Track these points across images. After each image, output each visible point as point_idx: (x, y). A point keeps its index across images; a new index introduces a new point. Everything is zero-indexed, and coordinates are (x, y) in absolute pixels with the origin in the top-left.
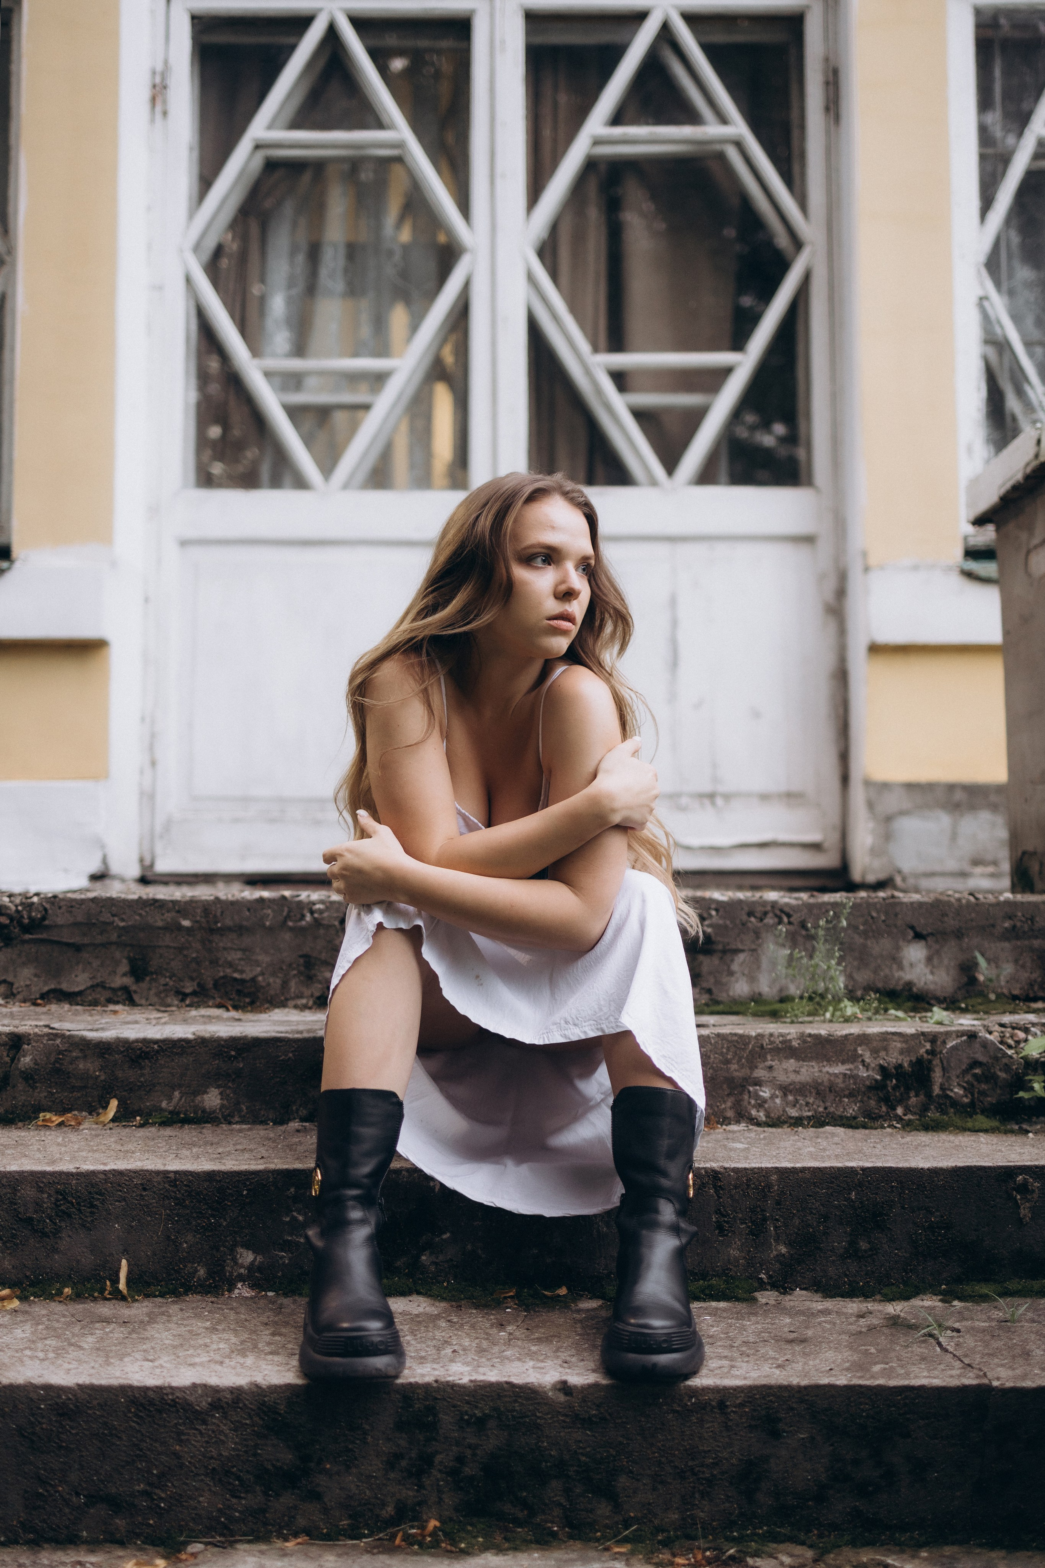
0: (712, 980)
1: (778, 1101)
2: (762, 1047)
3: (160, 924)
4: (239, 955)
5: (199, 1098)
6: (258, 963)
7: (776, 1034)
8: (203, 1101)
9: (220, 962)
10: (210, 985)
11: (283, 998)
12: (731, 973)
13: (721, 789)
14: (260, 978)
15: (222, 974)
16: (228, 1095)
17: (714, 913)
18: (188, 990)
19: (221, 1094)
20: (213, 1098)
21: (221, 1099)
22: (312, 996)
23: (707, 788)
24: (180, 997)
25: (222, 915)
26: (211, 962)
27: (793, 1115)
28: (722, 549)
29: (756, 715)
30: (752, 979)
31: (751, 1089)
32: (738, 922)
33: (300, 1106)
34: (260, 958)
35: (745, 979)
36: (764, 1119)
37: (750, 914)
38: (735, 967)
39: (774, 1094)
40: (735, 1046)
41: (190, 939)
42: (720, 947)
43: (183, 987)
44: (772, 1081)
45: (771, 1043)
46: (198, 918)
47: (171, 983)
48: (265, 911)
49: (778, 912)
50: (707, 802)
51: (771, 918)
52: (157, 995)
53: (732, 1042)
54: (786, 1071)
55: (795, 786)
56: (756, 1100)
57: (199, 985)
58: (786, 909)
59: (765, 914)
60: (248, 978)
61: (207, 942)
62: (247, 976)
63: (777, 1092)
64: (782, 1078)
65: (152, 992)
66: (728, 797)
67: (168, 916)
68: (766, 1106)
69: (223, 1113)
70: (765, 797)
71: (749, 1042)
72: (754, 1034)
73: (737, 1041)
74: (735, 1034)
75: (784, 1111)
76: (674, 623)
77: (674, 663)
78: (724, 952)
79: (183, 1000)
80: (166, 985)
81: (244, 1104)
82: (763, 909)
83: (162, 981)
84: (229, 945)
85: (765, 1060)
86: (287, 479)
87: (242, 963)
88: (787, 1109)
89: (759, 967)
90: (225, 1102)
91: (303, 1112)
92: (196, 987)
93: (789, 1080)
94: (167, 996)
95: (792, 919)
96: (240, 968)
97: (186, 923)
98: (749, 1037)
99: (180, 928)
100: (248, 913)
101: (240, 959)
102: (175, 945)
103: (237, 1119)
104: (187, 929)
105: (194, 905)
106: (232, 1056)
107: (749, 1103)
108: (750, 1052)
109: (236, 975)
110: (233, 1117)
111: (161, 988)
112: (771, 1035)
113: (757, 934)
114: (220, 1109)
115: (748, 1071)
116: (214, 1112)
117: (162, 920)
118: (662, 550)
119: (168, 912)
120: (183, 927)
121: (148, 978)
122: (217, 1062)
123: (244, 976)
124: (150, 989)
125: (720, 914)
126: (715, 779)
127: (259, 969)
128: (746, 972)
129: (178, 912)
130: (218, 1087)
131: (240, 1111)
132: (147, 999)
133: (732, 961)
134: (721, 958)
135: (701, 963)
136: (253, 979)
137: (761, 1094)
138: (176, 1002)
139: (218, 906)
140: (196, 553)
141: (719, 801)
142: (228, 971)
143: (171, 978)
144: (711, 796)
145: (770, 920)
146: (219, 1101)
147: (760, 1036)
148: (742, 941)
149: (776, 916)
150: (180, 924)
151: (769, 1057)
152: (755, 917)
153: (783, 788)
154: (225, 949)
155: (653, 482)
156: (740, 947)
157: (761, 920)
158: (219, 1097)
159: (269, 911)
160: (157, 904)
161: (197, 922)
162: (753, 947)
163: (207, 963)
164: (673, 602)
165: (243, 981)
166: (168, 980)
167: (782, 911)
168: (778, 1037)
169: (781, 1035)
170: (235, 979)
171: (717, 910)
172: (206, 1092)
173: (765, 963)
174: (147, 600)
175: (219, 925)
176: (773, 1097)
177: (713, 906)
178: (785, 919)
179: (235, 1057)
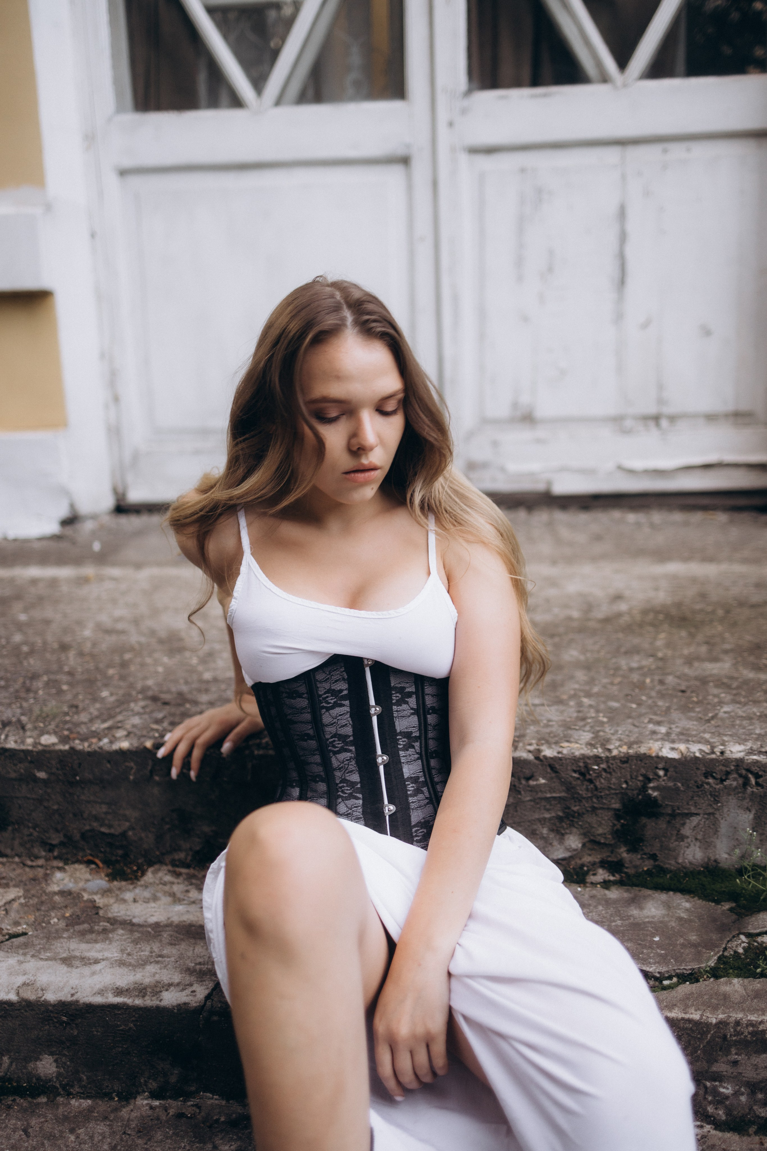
0: (657, 845)
1: (743, 1099)
2: (725, 1037)
3: (13, 775)
4: (104, 808)
5: (31, 1065)
6: (127, 819)
7: (744, 1021)
8: (36, 1068)
9: (85, 815)
10: (77, 837)
11: (158, 853)
12: (682, 838)
13: (667, 410)
14: (130, 833)
15: (87, 827)
16: (65, 1063)
17: (661, 773)
18: (55, 842)
19: (56, 1061)
20: (48, 1066)
21: (57, 1067)
22: (191, 849)
23: (652, 409)
24: (48, 847)
25: (79, 767)
26: (75, 815)
27: (763, 1115)
28: (677, 151)
29: (707, 332)
30: (706, 844)
31: (708, 1084)
32: (691, 783)
33: (149, 1078)
34: (127, 812)
35: (698, 844)
36: (724, 1118)
37: (708, 774)
38: (686, 831)
39: (739, 1091)
40: (687, 1034)
41: (49, 790)
42: (669, 811)
43: (49, 838)
44: (736, 1079)
45: (738, 1033)
46: (54, 770)
47: (35, 834)
48: (127, 764)
49: (744, 772)
50: (652, 424)
51: (735, 779)
52: (22, 845)
53: (684, 1029)
54: (756, 1067)
55: (744, 406)
56: (714, 1097)
57: (65, 836)
58: (754, 769)
59: (728, 773)
60: (117, 833)
61: (67, 795)
62: (117, 830)
63: (743, 1089)
64: (749, 1074)
65: (16, 842)
66: (673, 419)
67: (22, 768)
68: (727, 1103)
69: (60, 1082)
70: (711, 418)
71: (708, 1032)
72: (714, 1021)
73: (691, 1029)
74: (689, 1021)
75: (751, 1109)
76: (623, 237)
77: (622, 281)
78: (673, 815)
79: (51, 850)
80: (31, 835)
81: (83, 1073)
82: (724, 769)
83: (26, 832)
84: (92, 798)
85: (728, 1053)
86: (224, 97)
87: (109, 817)
88: (755, 1108)
89: (716, 832)
90: (62, 1070)
91: (153, 1085)
92: (62, 839)
93: (760, 1077)
94: (32, 846)
95: (760, 780)
96: (107, 822)
97: (42, 775)
98: (708, 1025)
99: (36, 780)
100: (108, 766)
101: (106, 813)
102: (34, 796)
103: (77, 1089)
104: (43, 780)
105: (48, 755)
106: (64, 1022)
107: (705, 1098)
108: (707, 1043)
109: (103, 830)
110: (72, 1086)
111: (26, 838)
112: (738, 1023)
113: (716, 797)
114: (57, 1078)
115: (705, 1064)
116: (50, 1080)
117: (15, 771)
118: (612, 155)
119: (20, 763)
120: (39, 779)
121: (10, 828)
122: (47, 1027)
123: (112, 831)
124: (13, 839)
125: (669, 774)
126: (661, 401)
127: (127, 824)
128: (699, 837)
129: (31, 762)
130: (51, 1054)
131: (80, 1080)
132: (12, 849)
133: (684, 824)
134: (669, 822)
135: (645, 826)
136: (124, 834)
137: (722, 1090)
138: (43, 853)
139: (75, 757)
140: (136, 182)
141: (664, 423)
142: (95, 824)
143: (34, 829)
144: (656, 419)
145: (732, 782)
146: (55, 1069)
147: (722, 1024)
148: (696, 805)
149: (741, 776)
150: (35, 776)
151: (733, 1051)
152: (714, 778)
153: (730, 407)
154: (88, 802)
155: (605, 79)
156: (693, 810)
157: (722, 781)
158: (54, 1065)
159: (132, 764)
160: (7, 754)
161: (54, 774)
162: (711, 811)
163: (71, 815)
164: (622, 213)
165: (111, 835)
166: (31, 830)
167: (748, 770)
168: (747, 1026)
169: (751, 1024)
170: (104, 834)
171: (666, 770)
172: (38, 1059)
173: (724, 827)
174: (93, 236)
175: (78, 778)
176: (737, 1094)
177: (660, 766)
178: (753, 781)
179: (67, 1023)
